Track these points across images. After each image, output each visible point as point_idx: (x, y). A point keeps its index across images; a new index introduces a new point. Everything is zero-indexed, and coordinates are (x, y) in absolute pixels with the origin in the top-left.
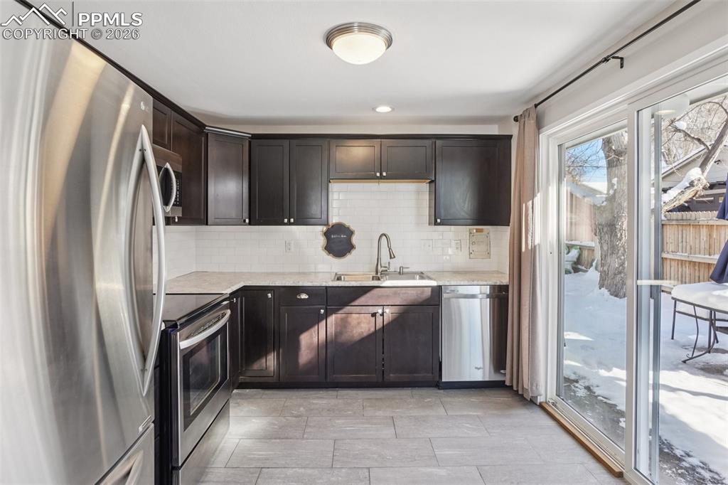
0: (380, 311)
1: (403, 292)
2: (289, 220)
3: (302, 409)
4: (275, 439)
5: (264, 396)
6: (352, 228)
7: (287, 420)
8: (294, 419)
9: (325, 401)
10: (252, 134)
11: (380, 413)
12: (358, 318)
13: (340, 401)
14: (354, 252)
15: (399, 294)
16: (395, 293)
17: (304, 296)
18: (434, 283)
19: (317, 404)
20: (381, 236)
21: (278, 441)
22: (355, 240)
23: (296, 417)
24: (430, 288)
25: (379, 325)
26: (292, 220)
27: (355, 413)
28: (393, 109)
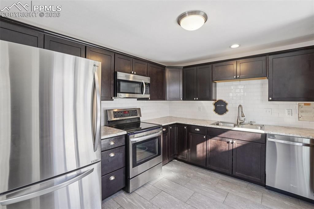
0: (231, 141)
1: (244, 134)
2: (196, 99)
3: (192, 175)
4: (174, 182)
5: (182, 165)
6: (227, 102)
7: (184, 177)
8: (186, 177)
9: (203, 175)
10: (183, 67)
11: (223, 188)
12: (220, 143)
13: (209, 177)
14: (227, 113)
15: (241, 134)
16: (239, 134)
17: (198, 130)
18: (263, 132)
19: (199, 175)
20: (239, 106)
21: (175, 183)
22: (228, 107)
23: (188, 177)
24: (261, 134)
25: (231, 148)
26: (197, 99)
27: (212, 184)
28: (240, 45)
